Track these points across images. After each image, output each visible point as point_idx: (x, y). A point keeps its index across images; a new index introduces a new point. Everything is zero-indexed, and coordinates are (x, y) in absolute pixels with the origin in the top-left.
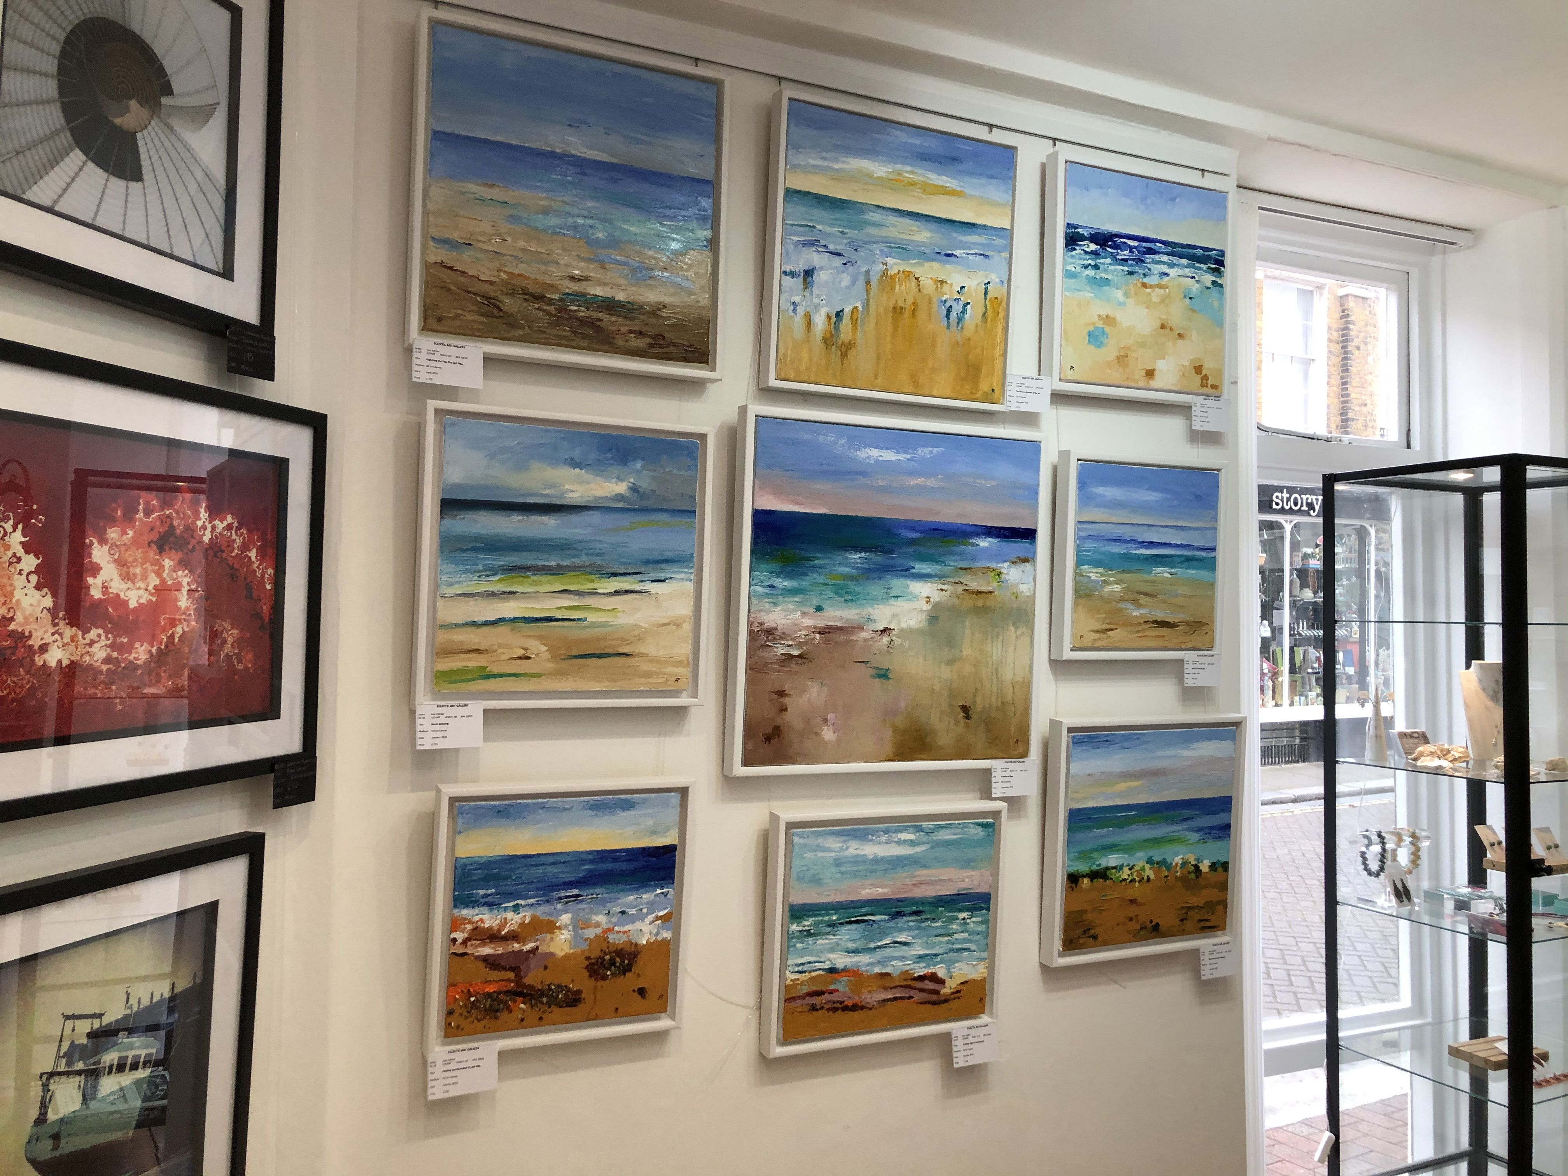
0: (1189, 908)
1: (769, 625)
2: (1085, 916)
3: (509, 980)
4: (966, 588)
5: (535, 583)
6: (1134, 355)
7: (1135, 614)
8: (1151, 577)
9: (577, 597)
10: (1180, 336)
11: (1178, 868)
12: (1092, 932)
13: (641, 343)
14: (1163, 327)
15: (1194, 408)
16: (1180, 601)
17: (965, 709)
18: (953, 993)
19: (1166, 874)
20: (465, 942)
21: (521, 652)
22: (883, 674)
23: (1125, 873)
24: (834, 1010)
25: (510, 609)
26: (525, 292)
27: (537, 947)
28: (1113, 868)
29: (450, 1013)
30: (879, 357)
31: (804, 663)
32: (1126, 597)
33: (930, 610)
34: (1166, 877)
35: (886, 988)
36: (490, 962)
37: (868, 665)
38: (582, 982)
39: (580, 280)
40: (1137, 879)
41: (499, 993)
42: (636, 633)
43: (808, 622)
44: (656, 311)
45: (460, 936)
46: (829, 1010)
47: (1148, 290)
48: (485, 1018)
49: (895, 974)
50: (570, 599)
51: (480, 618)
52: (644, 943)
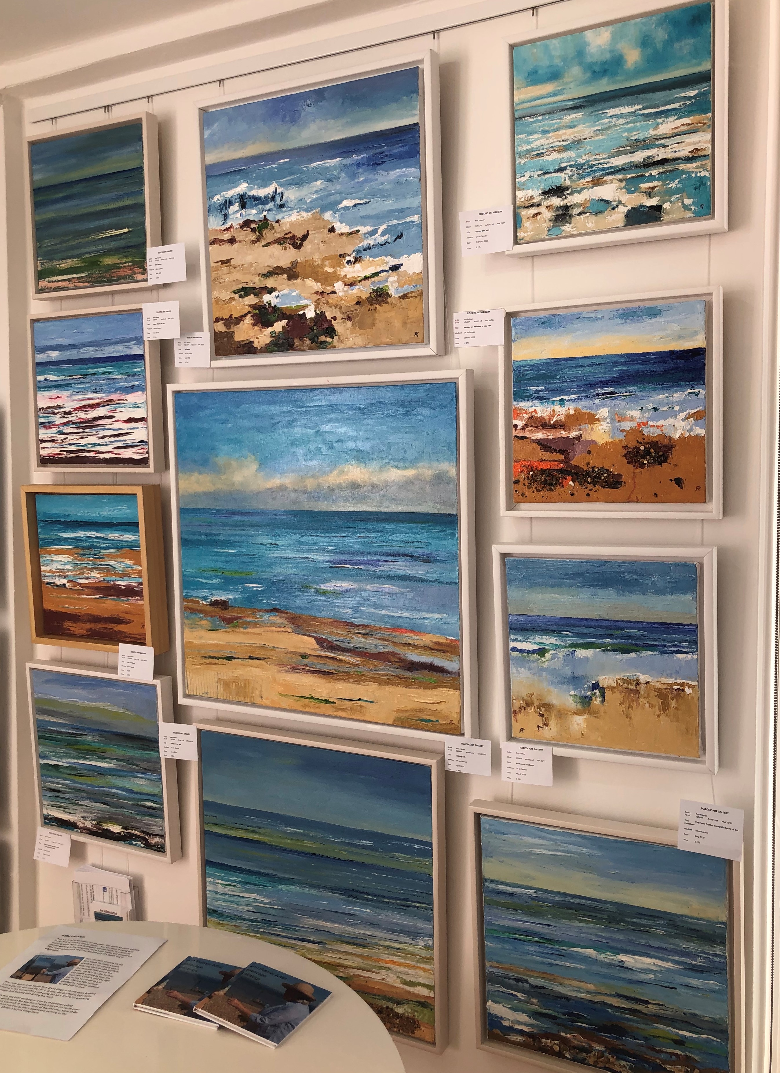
3: (560, 461)
20: (523, 428)
27: (581, 435)
29: (516, 483)
36: (544, 445)
38: (621, 467)
41: (553, 470)
45: (520, 423)
48: (542, 489)
52: (677, 437)
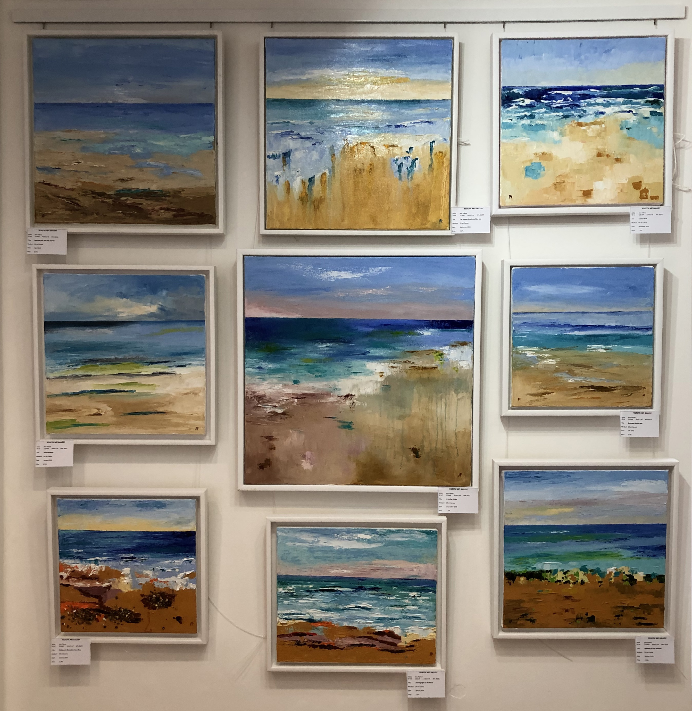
0: (624, 607)
1: (259, 393)
2: (522, 605)
3: (95, 603)
4: (413, 365)
5: (102, 370)
6: (571, 180)
7: (570, 381)
8: (586, 352)
9: (128, 377)
10: (617, 160)
11: (612, 577)
12: (529, 617)
13: (169, 215)
14: (599, 155)
15: (631, 217)
16: (616, 370)
17: (415, 451)
18: (407, 647)
19: (600, 580)
20: (68, 578)
21: (95, 411)
22: (348, 426)
23: (560, 576)
24: (315, 647)
25: (87, 385)
26: (93, 193)
27: (111, 586)
28: (547, 571)
29: (62, 617)
30: (344, 207)
31: (286, 418)
32: (561, 369)
33: (384, 381)
34: (601, 582)
35: (353, 637)
36: (84, 591)
37: (336, 419)
38: (139, 609)
39: (127, 180)
40: (571, 581)
41: (90, 610)
42: (168, 399)
43: (289, 391)
44: (177, 193)
45: (65, 575)
46: (310, 646)
47: (584, 128)
48: (82, 623)
49: (360, 628)
50: (126, 379)
51: (70, 391)
52: (178, 590)
